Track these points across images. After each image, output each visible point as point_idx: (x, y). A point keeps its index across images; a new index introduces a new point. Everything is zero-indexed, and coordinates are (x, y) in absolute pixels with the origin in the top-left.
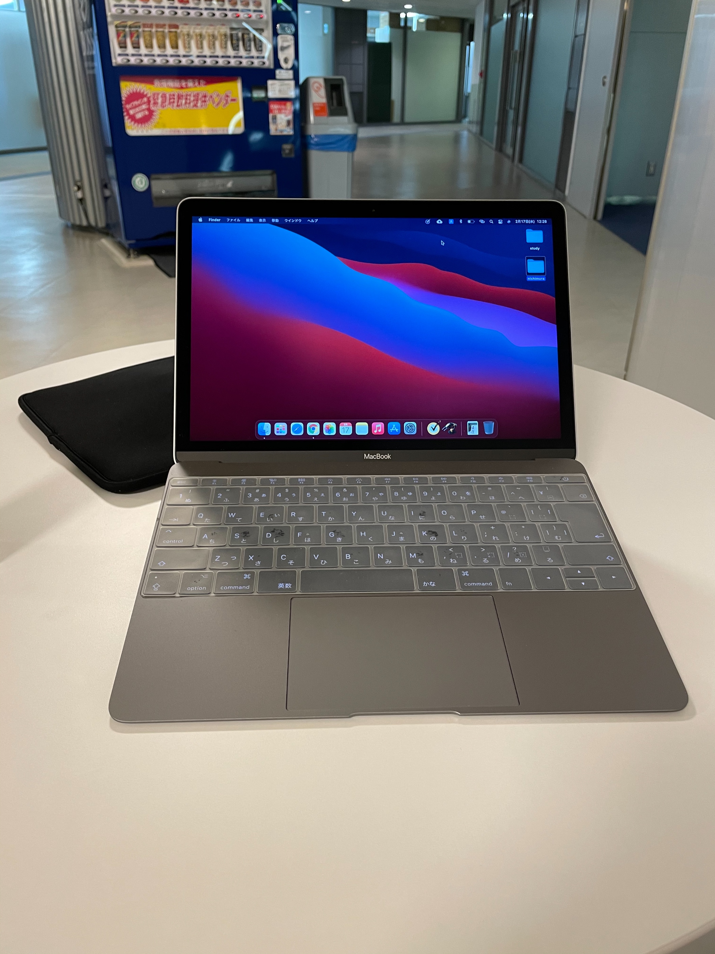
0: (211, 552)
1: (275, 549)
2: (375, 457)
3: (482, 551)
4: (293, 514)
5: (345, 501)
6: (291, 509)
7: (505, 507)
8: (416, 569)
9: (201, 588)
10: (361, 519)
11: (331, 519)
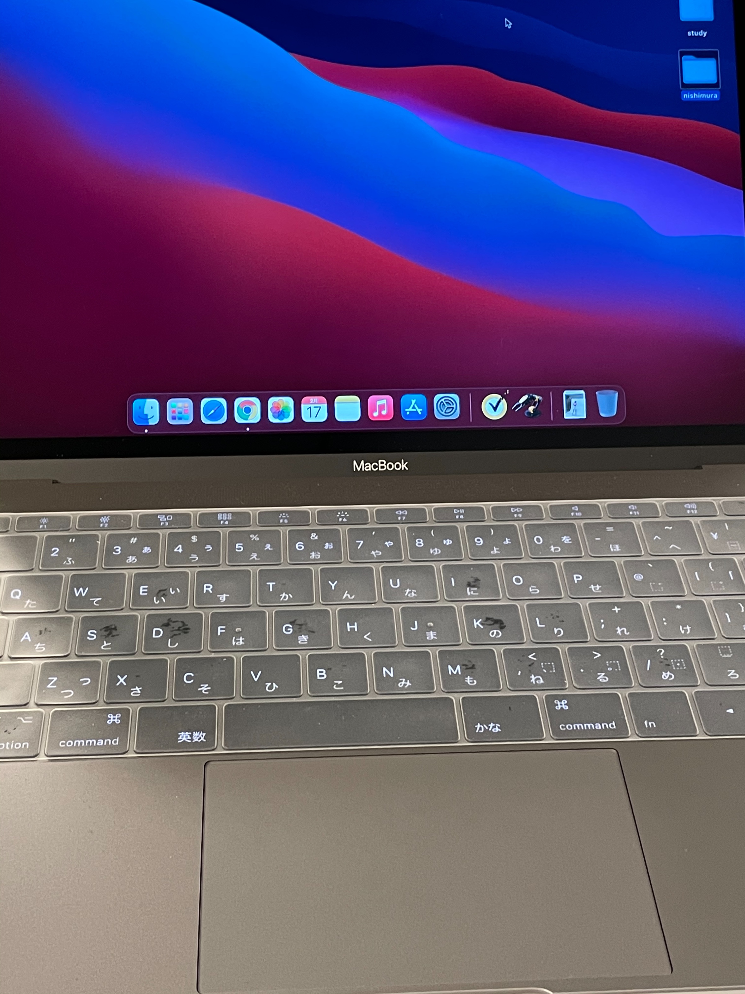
0: (38, 672)
1: (171, 660)
2: (375, 467)
3: (595, 658)
4: (208, 588)
5: (315, 560)
6: (203, 577)
7: (639, 566)
8: (461, 696)
9: (19, 745)
10: (347, 597)
11: (285, 597)
